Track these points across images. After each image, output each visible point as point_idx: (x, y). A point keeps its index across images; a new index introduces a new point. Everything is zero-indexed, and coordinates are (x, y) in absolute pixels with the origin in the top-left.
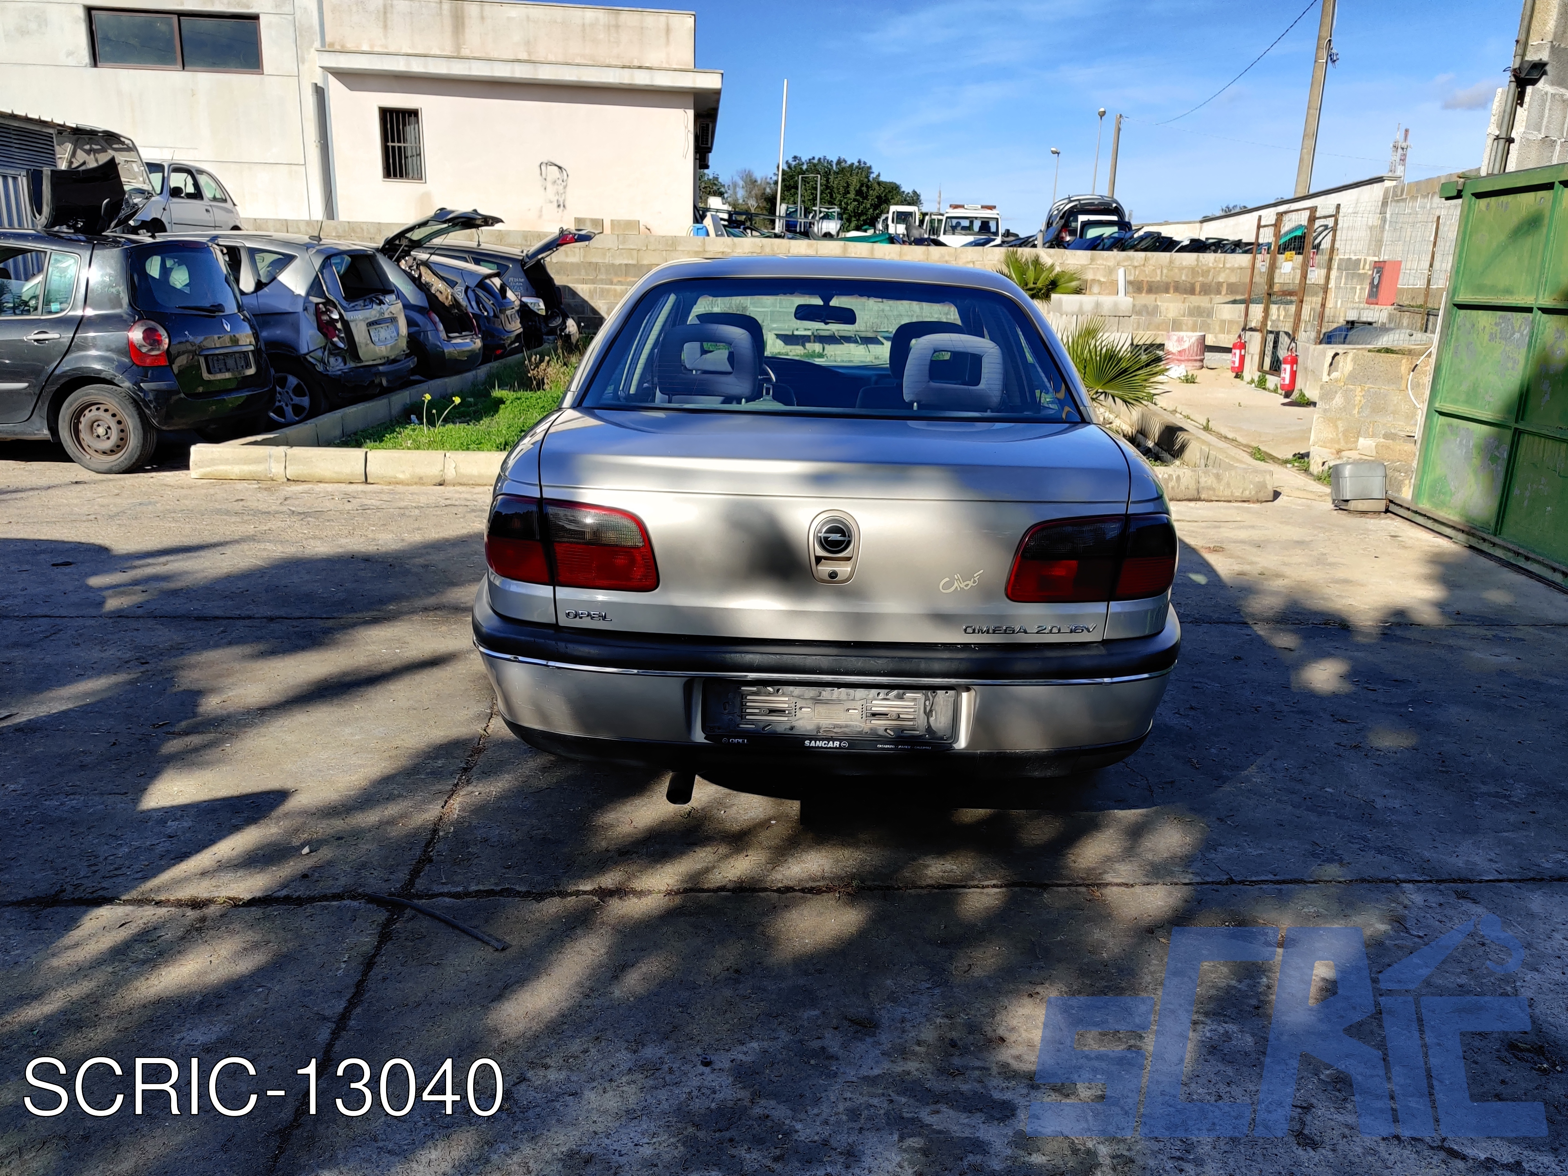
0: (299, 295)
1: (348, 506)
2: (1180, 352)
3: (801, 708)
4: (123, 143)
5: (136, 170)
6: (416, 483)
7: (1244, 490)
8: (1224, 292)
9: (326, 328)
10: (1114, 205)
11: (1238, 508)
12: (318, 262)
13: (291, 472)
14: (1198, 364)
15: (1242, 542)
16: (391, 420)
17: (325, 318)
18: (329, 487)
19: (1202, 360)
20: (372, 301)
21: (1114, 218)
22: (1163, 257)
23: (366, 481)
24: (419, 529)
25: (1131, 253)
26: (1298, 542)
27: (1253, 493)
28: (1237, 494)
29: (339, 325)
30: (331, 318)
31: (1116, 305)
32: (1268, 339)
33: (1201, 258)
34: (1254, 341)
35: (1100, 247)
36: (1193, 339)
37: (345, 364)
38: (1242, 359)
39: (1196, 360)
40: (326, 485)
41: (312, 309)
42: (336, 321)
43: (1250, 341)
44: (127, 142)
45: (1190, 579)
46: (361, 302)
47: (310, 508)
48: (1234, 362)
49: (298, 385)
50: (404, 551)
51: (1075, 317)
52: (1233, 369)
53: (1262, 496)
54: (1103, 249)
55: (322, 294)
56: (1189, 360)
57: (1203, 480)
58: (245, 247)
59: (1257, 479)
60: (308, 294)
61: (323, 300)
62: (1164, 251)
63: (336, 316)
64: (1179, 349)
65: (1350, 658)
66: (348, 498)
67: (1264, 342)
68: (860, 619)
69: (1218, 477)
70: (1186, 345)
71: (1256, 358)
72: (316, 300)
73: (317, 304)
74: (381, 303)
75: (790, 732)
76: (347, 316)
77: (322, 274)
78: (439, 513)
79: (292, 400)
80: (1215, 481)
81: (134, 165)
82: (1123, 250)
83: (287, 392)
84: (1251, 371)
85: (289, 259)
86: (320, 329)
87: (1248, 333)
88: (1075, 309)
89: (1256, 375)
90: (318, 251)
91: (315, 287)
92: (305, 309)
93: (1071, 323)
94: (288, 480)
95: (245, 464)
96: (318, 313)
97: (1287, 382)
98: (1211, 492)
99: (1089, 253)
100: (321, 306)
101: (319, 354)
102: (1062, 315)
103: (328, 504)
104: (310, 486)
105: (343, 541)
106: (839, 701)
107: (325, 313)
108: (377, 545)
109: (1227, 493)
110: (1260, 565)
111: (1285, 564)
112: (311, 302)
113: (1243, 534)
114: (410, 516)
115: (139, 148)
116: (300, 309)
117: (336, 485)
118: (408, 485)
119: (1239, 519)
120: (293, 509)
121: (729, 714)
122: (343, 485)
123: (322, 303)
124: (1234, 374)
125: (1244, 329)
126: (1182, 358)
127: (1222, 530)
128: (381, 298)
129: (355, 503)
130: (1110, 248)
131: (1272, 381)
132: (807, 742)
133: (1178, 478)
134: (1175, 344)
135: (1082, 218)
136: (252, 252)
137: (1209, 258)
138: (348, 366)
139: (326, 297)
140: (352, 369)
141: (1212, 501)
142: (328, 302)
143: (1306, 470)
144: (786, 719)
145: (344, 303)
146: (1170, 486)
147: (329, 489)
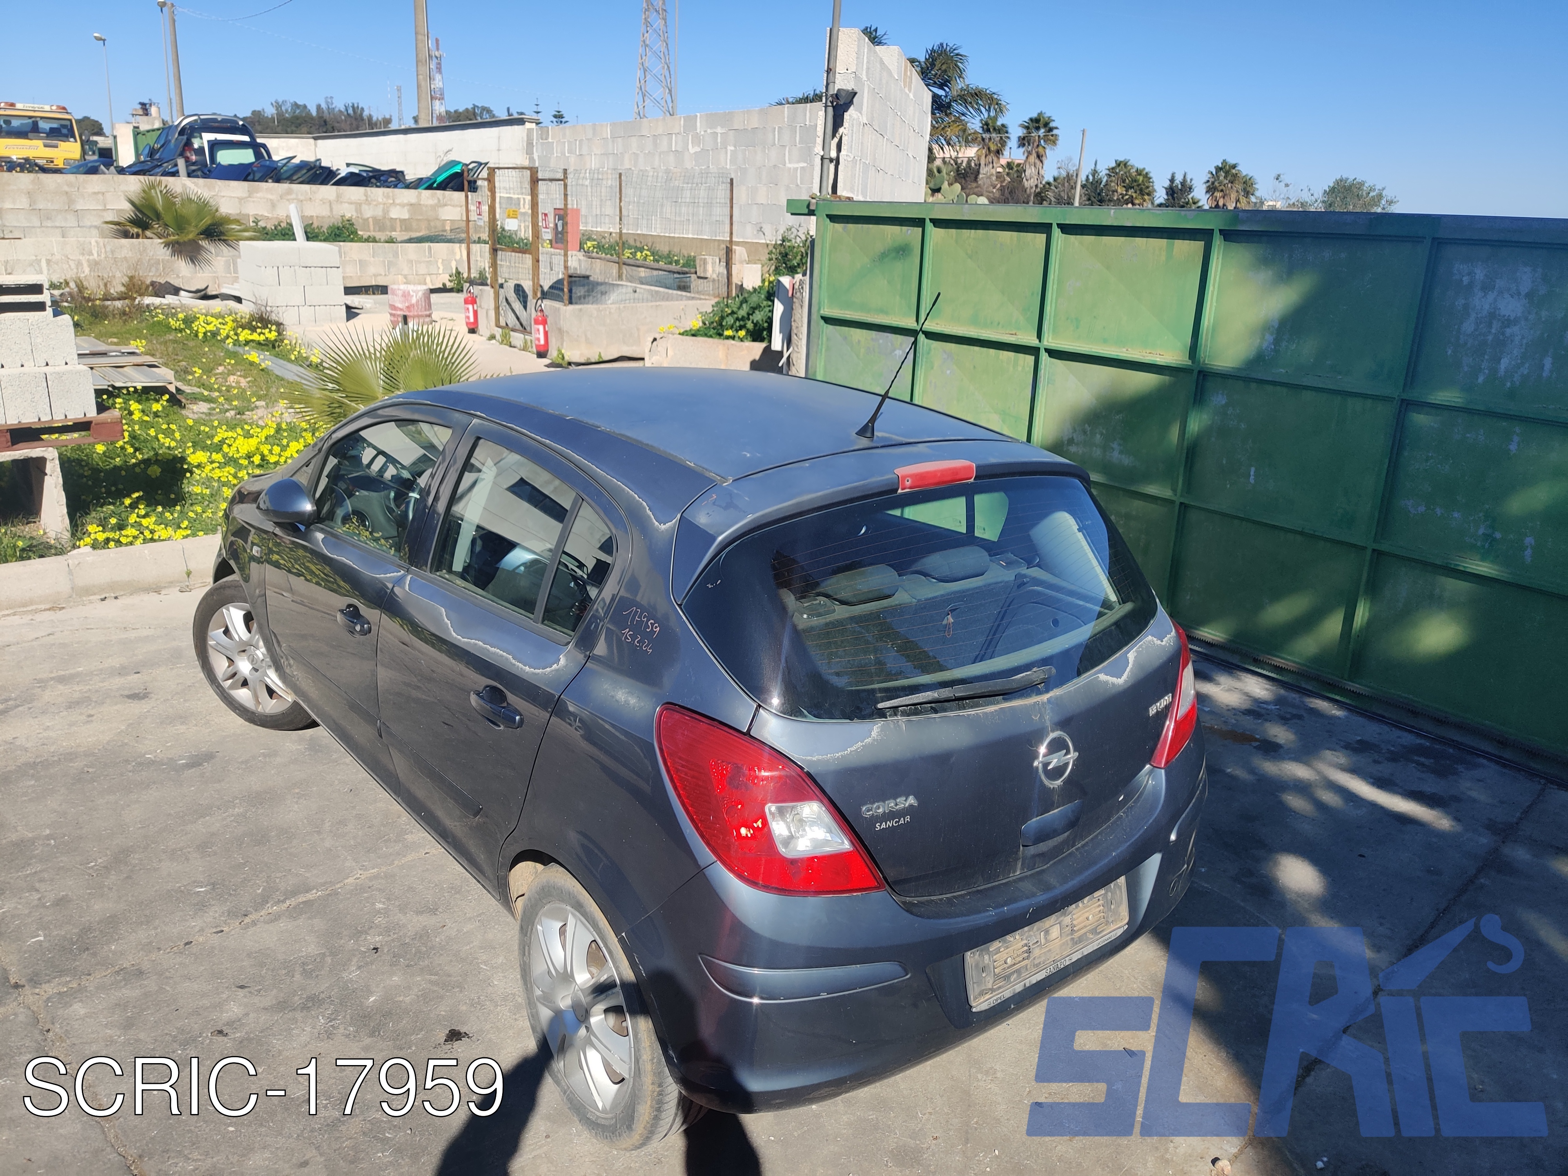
2: (407, 309)
8: (398, 228)
14: (428, 319)
19: (430, 315)
21: (246, 138)
22: (329, 191)
25: (292, 186)
32: (501, 295)
33: (369, 193)
34: (484, 297)
35: (250, 177)
36: (420, 294)
38: (476, 315)
39: (425, 316)
43: (481, 297)
48: (467, 317)
51: (276, 269)
52: (468, 324)
54: (254, 181)
56: (418, 316)
62: (322, 183)
64: (406, 304)
67: (499, 297)
70: (414, 300)
71: (492, 313)
82: (282, 182)
84: (488, 326)
93: (272, 275)
97: (542, 342)
99: (245, 184)
124: (470, 329)
131: (519, 339)
134: (400, 299)
135: (208, 137)
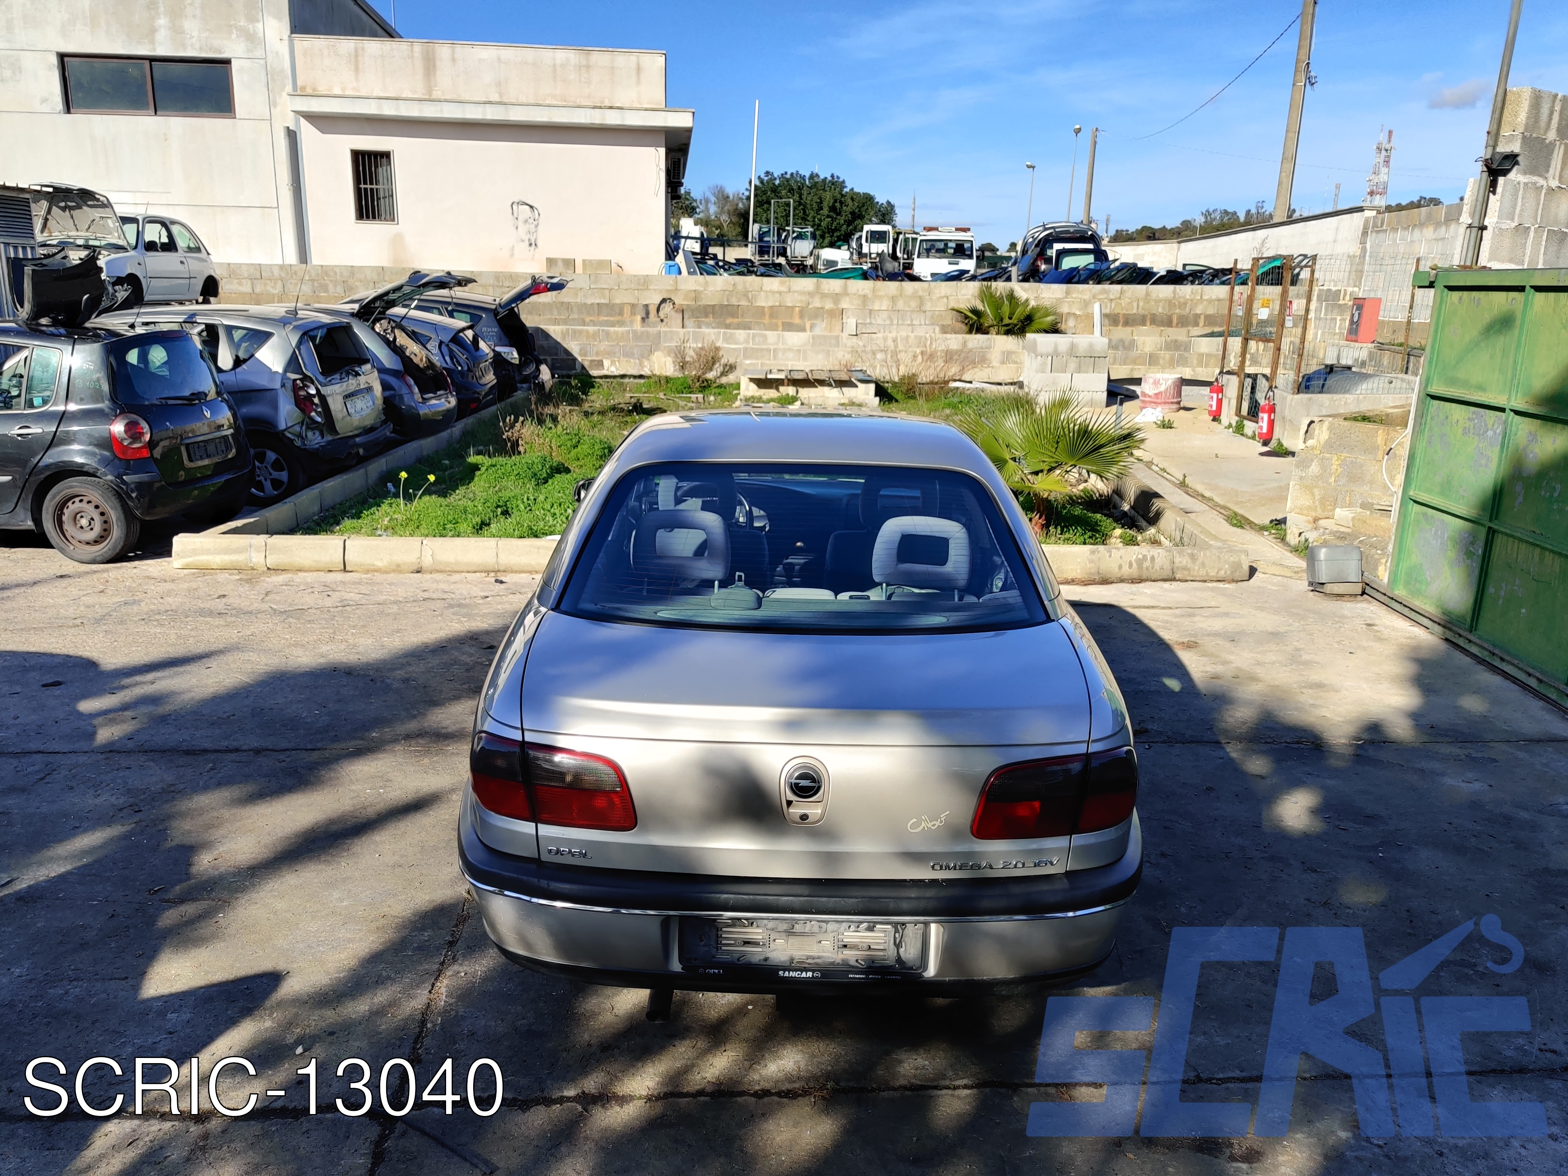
0: (277, 372)
1: (328, 602)
2: (1156, 394)
3: (774, 940)
4: (98, 200)
5: (111, 225)
6: (394, 571)
7: (1220, 569)
8: (1201, 323)
9: (303, 403)
10: (1090, 233)
11: (1212, 589)
12: (294, 339)
13: (271, 561)
14: (1175, 406)
15: (1217, 634)
16: (368, 490)
17: (302, 393)
18: (309, 577)
19: (1179, 403)
20: (348, 374)
21: (1090, 246)
22: (1138, 290)
23: (345, 570)
24: (398, 631)
25: (1106, 287)
26: (1272, 633)
27: (1228, 572)
28: (1212, 574)
29: (316, 400)
30: (308, 393)
31: (1091, 345)
32: (1246, 384)
33: (1178, 290)
34: (1232, 385)
35: (1076, 279)
36: (1170, 382)
37: (323, 438)
38: (1220, 402)
39: (1172, 403)
40: (306, 574)
41: (289, 385)
42: (314, 396)
43: (1227, 384)
44: (102, 198)
45: (1165, 685)
46: (337, 376)
47: (291, 605)
48: (1211, 406)
49: (277, 460)
50: (385, 660)
51: (1050, 358)
52: (1210, 413)
53: (1237, 576)
54: (1078, 282)
55: (298, 370)
56: (1165, 403)
57: (1177, 560)
58: (223, 325)
59: (1232, 559)
60: (286, 371)
61: (300, 377)
62: (1140, 283)
63: (313, 391)
64: (1156, 392)
65: (1323, 787)
66: (328, 589)
67: (1242, 387)
68: (831, 858)
69: (1193, 557)
70: (1162, 388)
71: (1234, 402)
72: (294, 376)
73: (295, 380)
74: (357, 374)
75: (764, 963)
76: (323, 390)
77: (299, 351)
78: (417, 609)
79: (271, 474)
80: (1190, 561)
81: (109, 221)
82: (1099, 283)
83: (266, 467)
84: (1228, 415)
85: (268, 335)
86: (297, 405)
87: (1226, 377)
88: (1050, 350)
89: (1234, 420)
90: (296, 327)
91: (293, 363)
92: (283, 385)
93: (1046, 364)
94: (268, 569)
95: (225, 554)
96: (295, 389)
97: (1265, 430)
98: (1186, 573)
99: (1064, 287)
100: (298, 382)
101: (297, 429)
102: (1037, 356)
103: (308, 600)
104: (290, 575)
105: (324, 649)
106: (811, 934)
107: (302, 388)
108: (358, 653)
109: (1202, 573)
110: (1234, 665)
111: (1258, 663)
112: (289, 379)
113: (1217, 625)
114: (388, 615)
115: (114, 206)
116: (277, 385)
117: (315, 574)
118: (386, 572)
119: (1213, 604)
120: (275, 607)
121: (705, 945)
122: (322, 573)
123: (300, 379)
124: (1212, 418)
125: (1221, 372)
126: (1159, 401)
127: (1196, 619)
128: (357, 369)
129: (336, 596)
130: (1085, 281)
131: (1250, 427)
132: (781, 973)
133: (1153, 558)
134: (1151, 387)
135: (1058, 246)
136: (229, 329)
137: (1186, 290)
138: (325, 439)
139: (303, 373)
140: (329, 443)
141: (1187, 581)
142: (305, 378)
143: (1283, 539)
144: (760, 950)
145: (321, 378)
146: (1144, 566)
147: (309, 580)
